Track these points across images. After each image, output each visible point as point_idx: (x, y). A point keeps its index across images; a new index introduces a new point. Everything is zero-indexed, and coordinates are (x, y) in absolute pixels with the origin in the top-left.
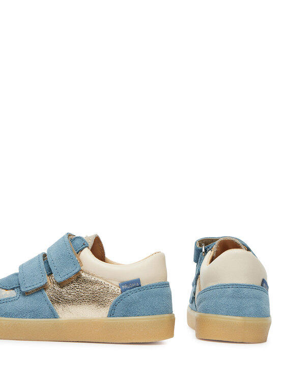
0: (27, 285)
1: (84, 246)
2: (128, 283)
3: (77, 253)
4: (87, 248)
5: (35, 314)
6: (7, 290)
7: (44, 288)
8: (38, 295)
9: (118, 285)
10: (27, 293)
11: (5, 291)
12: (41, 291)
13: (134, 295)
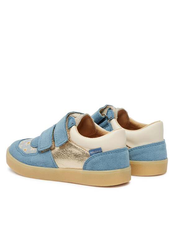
0: (42, 147)
1: (73, 125)
2: (94, 150)
3: (69, 129)
4: (74, 126)
5: (45, 165)
6: (33, 148)
7: (50, 149)
8: (47, 154)
9: (88, 151)
10: (42, 151)
11: (32, 148)
12: (48, 151)
13: (97, 158)
